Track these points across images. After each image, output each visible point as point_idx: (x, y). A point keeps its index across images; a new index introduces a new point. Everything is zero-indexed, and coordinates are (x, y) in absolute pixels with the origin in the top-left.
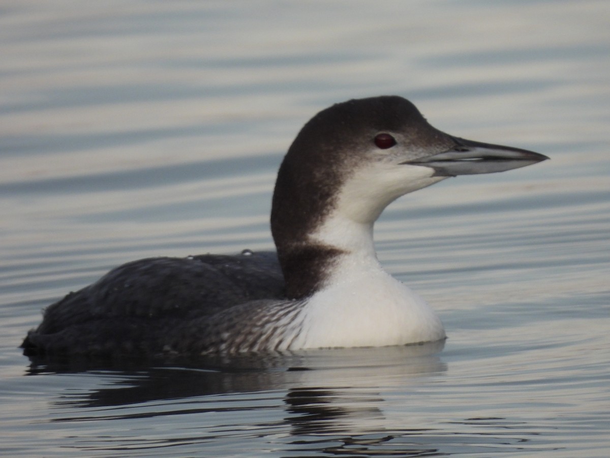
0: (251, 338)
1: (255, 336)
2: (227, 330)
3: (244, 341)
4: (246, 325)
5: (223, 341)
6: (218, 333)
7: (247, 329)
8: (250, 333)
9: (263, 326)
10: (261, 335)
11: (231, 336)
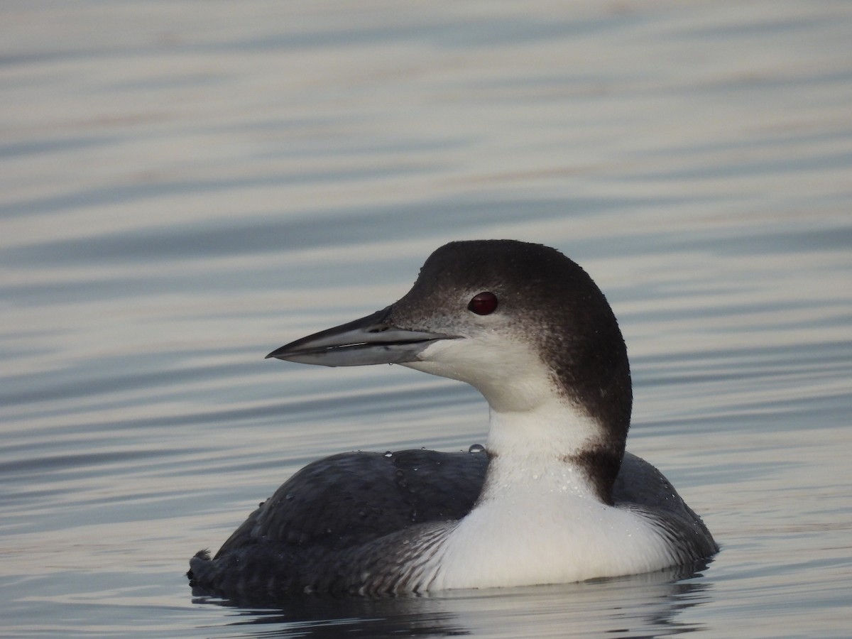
0: (389, 580)
1: (394, 577)
2: (368, 568)
3: (383, 583)
4: (387, 563)
5: (361, 584)
6: (359, 573)
7: (387, 568)
8: (390, 574)
9: (402, 564)
10: (400, 576)
11: (370, 577)
